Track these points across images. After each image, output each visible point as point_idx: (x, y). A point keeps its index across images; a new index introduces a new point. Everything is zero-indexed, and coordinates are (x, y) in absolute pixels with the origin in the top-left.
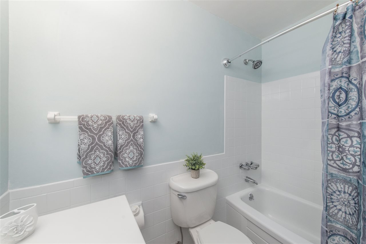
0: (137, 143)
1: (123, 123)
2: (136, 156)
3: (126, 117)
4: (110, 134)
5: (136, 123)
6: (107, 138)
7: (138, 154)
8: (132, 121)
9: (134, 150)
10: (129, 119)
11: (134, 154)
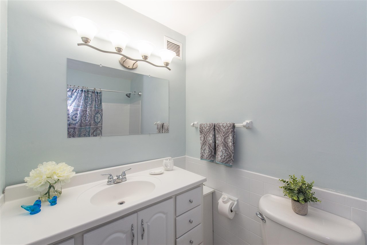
0: (228, 146)
1: (219, 129)
2: (224, 156)
3: (221, 125)
4: (211, 136)
5: (227, 129)
6: (210, 138)
7: (226, 155)
8: (224, 128)
9: (223, 151)
10: (223, 125)
11: (223, 153)
